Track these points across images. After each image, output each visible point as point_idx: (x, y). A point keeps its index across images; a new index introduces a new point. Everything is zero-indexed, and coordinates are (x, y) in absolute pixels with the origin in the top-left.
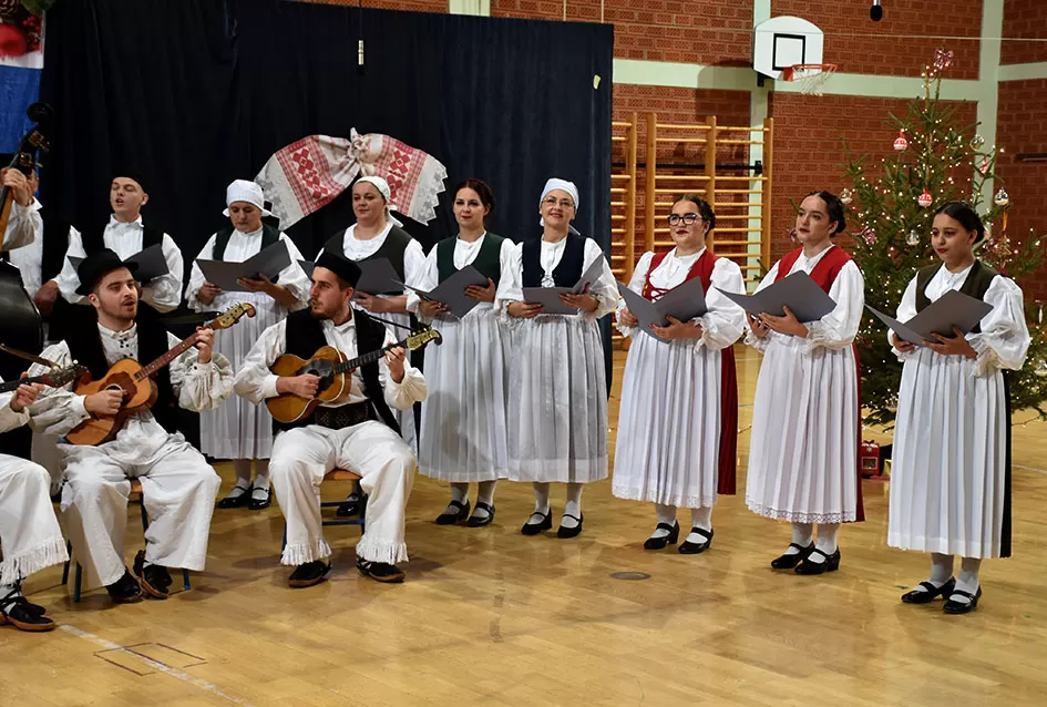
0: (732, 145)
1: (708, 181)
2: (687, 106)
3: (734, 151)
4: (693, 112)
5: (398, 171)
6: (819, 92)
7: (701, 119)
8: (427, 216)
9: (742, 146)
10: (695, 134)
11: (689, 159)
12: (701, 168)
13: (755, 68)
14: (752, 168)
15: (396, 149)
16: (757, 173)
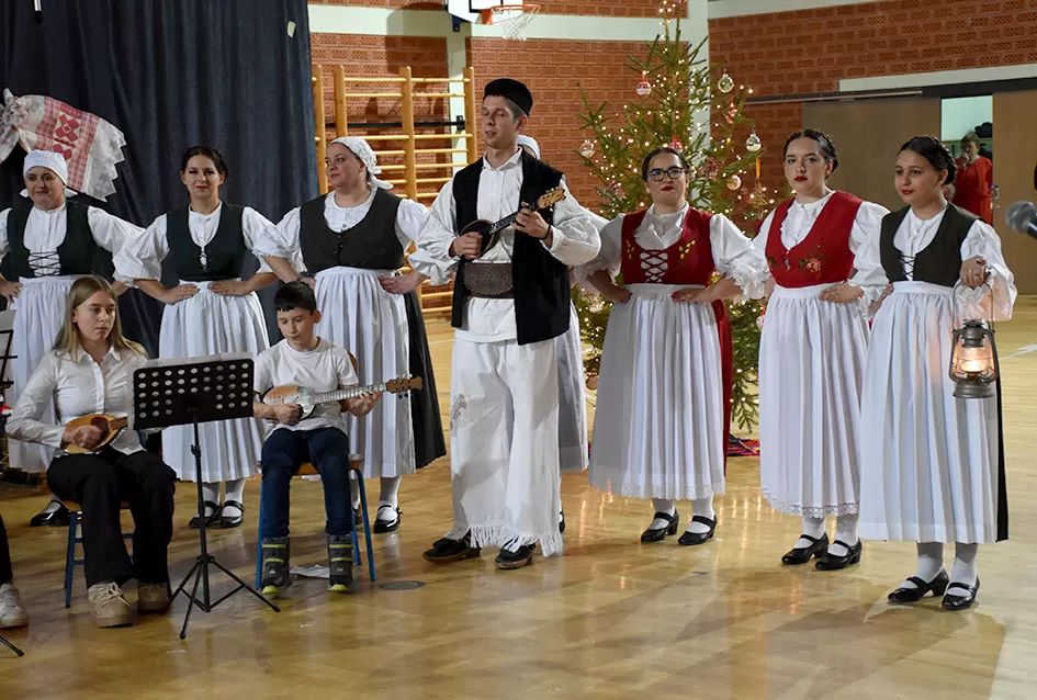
0: (429, 99)
1: (407, 140)
2: (377, 56)
3: (433, 105)
4: (384, 63)
5: (65, 139)
6: (523, 35)
7: (393, 70)
8: (104, 191)
9: (440, 100)
10: (388, 88)
11: (382, 117)
12: (398, 126)
13: (450, 11)
14: (454, 124)
15: (61, 113)
16: (459, 130)
